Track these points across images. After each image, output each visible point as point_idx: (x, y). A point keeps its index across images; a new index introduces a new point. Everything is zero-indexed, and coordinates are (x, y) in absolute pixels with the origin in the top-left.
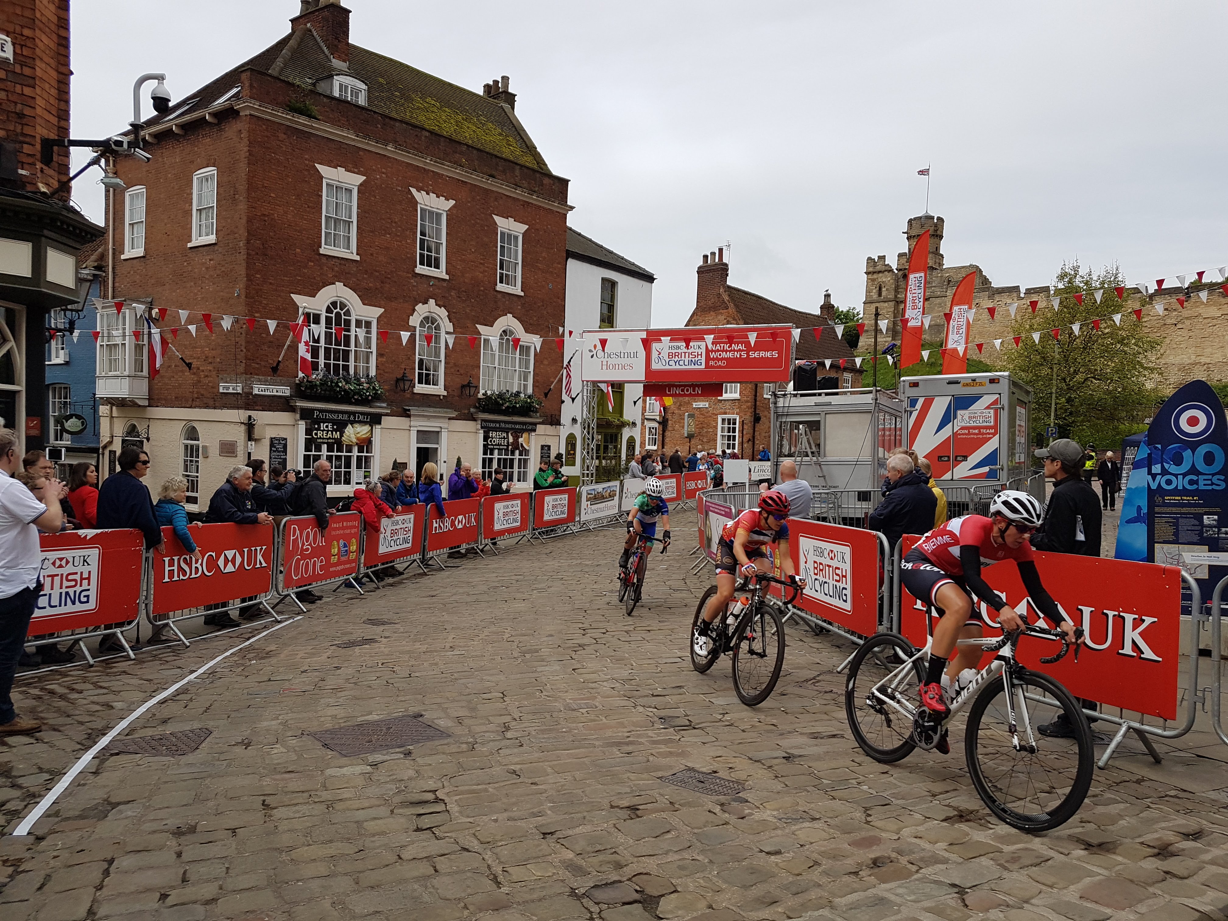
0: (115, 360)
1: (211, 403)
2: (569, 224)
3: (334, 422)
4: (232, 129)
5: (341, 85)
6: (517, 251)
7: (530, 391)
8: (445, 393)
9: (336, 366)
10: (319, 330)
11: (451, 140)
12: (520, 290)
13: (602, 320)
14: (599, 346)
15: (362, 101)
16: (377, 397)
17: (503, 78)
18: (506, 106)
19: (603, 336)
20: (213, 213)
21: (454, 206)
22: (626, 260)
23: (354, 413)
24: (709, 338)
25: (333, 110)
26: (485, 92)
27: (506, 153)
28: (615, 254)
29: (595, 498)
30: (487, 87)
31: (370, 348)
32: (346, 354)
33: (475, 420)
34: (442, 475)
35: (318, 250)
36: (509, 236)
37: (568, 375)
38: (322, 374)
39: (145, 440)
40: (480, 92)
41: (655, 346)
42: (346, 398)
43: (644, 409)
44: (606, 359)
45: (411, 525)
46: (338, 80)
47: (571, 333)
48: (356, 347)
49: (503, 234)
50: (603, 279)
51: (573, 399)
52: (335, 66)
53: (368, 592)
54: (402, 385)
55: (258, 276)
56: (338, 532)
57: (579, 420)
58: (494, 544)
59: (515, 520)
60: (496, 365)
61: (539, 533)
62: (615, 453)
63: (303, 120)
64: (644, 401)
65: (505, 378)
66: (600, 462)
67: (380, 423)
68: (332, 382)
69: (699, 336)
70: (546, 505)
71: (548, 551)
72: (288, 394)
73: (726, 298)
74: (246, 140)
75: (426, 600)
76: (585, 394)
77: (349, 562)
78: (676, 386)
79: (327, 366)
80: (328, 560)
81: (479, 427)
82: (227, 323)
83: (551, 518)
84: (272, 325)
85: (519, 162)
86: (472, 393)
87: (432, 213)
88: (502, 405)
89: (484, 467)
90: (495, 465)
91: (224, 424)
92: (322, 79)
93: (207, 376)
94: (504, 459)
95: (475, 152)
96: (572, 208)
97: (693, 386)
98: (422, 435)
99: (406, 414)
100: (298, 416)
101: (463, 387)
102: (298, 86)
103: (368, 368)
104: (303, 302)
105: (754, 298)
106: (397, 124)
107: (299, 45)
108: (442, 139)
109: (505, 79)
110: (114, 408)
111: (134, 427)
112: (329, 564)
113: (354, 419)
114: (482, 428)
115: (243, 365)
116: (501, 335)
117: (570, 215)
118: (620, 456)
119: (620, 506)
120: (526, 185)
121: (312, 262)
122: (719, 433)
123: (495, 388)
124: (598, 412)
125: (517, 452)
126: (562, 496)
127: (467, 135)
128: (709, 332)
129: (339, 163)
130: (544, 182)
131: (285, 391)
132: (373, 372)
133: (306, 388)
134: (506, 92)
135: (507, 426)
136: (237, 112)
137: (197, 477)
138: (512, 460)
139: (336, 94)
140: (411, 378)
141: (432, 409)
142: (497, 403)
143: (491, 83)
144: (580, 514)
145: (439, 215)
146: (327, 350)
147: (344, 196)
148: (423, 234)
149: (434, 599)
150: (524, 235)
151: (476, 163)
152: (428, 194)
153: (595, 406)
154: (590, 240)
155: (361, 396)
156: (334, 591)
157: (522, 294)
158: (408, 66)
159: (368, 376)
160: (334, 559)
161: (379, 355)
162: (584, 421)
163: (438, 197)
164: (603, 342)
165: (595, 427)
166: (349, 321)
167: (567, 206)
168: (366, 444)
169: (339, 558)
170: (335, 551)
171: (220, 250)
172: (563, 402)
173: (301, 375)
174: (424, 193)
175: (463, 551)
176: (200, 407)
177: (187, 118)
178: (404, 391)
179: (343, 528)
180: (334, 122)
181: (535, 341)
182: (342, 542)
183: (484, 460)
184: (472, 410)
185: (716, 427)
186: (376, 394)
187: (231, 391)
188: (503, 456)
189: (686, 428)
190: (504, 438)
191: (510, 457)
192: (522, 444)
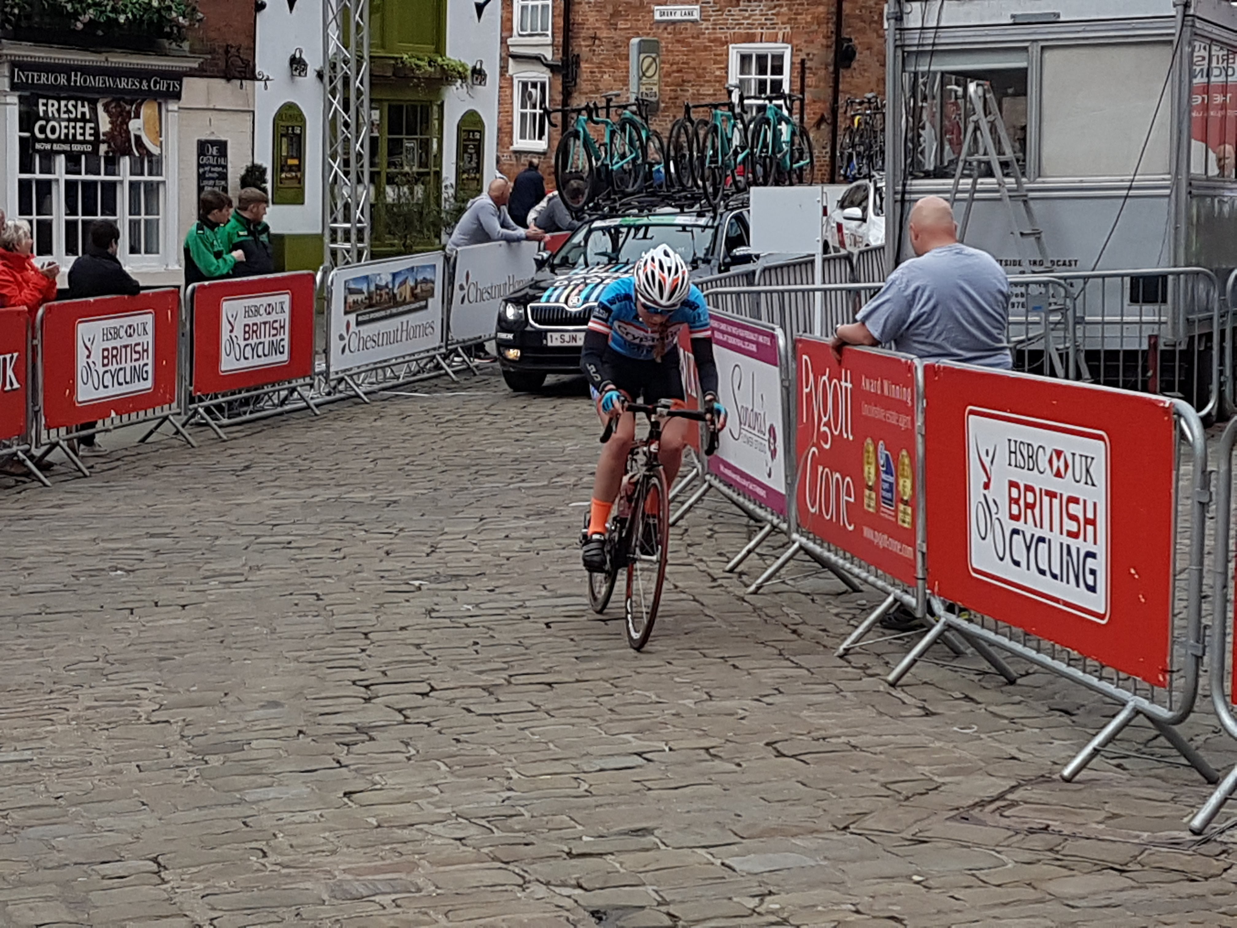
29: (371, 303)
57: (313, 64)
59: (138, 374)
61: (208, 410)
62: (424, 164)
66: (380, 193)
70: (225, 327)
71: (238, 463)
81: (6, 84)
83: (243, 364)
88: (75, 16)
89: (24, 209)
90: (59, 204)
94: (85, 183)
114: (12, 85)
118: (438, 174)
119: (446, 327)
125: (125, 162)
126: (273, 300)
135: (90, 81)
138: (110, 188)
144: (326, 352)
153: (364, 23)
172: (261, 7)
183: (24, 187)
185: (723, 82)
188: (84, 177)
189: (633, 87)
190: (83, 119)
191: (102, 177)
192: (138, 138)
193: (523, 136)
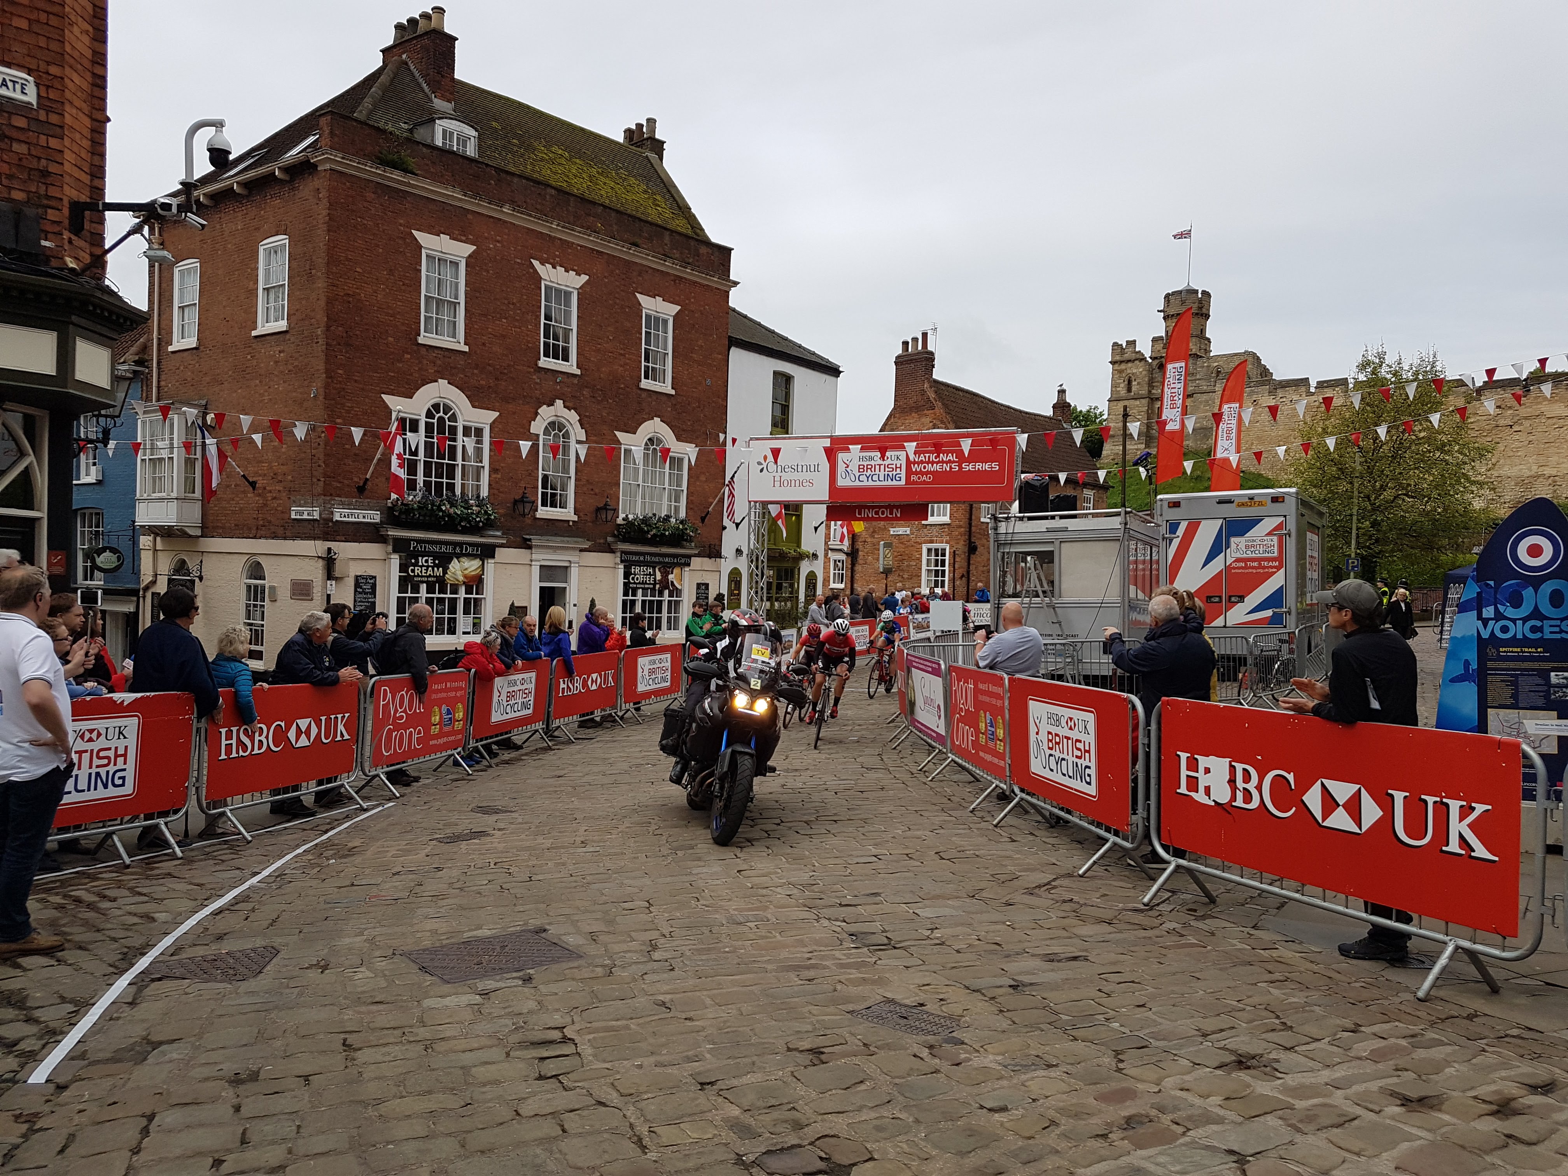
0: (160, 478)
1: (280, 531)
2: (731, 304)
3: (435, 555)
4: (307, 188)
5: (444, 131)
6: (666, 338)
7: (682, 514)
8: (575, 518)
9: (439, 485)
10: (417, 439)
11: (583, 200)
12: (670, 387)
13: (774, 425)
14: (770, 458)
15: (471, 151)
16: (490, 524)
17: (648, 120)
18: (653, 156)
19: (775, 444)
20: (283, 293)
21: (587, 283)
22: (804, 349)
23: (460, 544)
24: (911, 446)
25: (434, 163)
26: (625, 138)
27: (653, 215)
28: (791, 341)
30: (629, 132)
31: (481, 462)
32: (451, 469)
33: (612, 552)
34: (570, 623)
35: (416, 340)
36: (657, 319)
37: (731, 494)
38: (420, 494)
39: (197, 580)
40: (620, 138)
41: (841, 456)
42: (451, 525)
43: (828, 537)
44: (779, 474)
45: (533, 686)
46: (440, 125)
47: (734, 440)
48: (463, 460)
49: (648, 317)
50: (775, 372)
51: (737, 525)
52: (437, 107)
53: (478, 771)
54: (521, 507)
55: (340, 372)
56: (440, 695)
57: (745, 552)
58: (638, 709)
59: (664, 679)
60: (640, 482)
62: (791, 593)
63: (396, 175)
64: (828, 527)
65: (652, 498)
66: (771, 604)
67: (493, 557)
68: (433, 505)
69: (898, 443)
72: (378, 521)
73: (932, 395)
74: (325, 201)
75: (551, 781)
76: (752, 518)
77: (454, 733)
78: (869, 508)
79: (427, 484)
80: (427, 730)
81: (618, 560)
82: (300, 431)
84: (357, 433)
85: (669, 227)
86: (609, 518)
87: (560, 291)
88: (648, 532)
89: (624, 611)
90: (638, 609)
91: (296, 559)
92: (422, 124)
93: (274, 498)
94: (650, 601)
95: (613, 214)
96: (736, 284)
97: (891, 507)
98: (547, 571)
99: (526, 545)
100: (390, 548)
101: (598, 510)
102: (391, 133)
103: (478, 487)
104: (397, 405)
105: (968, 395)
106: (516, 180)
107: (392, 81)
108: (572, 199)
109: (651, 122)
110: (158, 539)
111: (183, 562)
112: (428, 736)
113: (460, 552)
114: (622, 561)
115: (321, 484)
116: (646, 444)
117: (733, 292)
118: (797, 597)
120: (677, 256)
121: (408, 353)
122: (924, 567)
123: (638, 511)
124: (769, 541)
125: (666, 592)
127: (603, 192)
128: (910, 439)
129: (442, 229)
130: (701, 251)
131: (373, 516)
132: (484, 492)
133: (401, 512)
134: (652, 139)
135: (653, 559)
136: (314, 166)
137: (263, 626)
138: (660, 603)
139: (439, 142)
140: (533, 499)
141: (559, 539)
142: (640, 529)
143: (634, 127)
145: (568, 294)
146: (427, 465)
147: (448, 271)
148: (548, 318)
149: (561, 781)
150: (676, 317)
151: (615, 227)
152: (554, 267)
153: (766, 533)
154: (759, 324)
155: (469, 522)
156: (435, 770)
157: (673, 392)
158: (528, 107)
159: (478, 496)
160: (435, 730)
161: (493, 470)
162: (751, 553)
163: (567, 271)
164: (776, 452)
165: (765, 560)
166: (456, 427)
167: (730, 281)
168: (475, 583)
169: (441, 729)
170: (436, 719)
171: (292, 339)
172: (725, 528)
173: (394, 496)
174: (549, 266)
175: (598, 719)
176: (266, 538)
177: (251, 174)
178: (524, 515)
179: (446, 690)
180: (436, 178)
181: (689, 452)
182: (444, 708)
183: (624, 603)
184: (610, 539)
185: (920, 560)
186: (488, 519)
187: (305, 517)
188: (649, 598)
189: (881, 561)
190: (650, 574)
191: (657, 598)
192: (672, 582)
193: (834, 582)
